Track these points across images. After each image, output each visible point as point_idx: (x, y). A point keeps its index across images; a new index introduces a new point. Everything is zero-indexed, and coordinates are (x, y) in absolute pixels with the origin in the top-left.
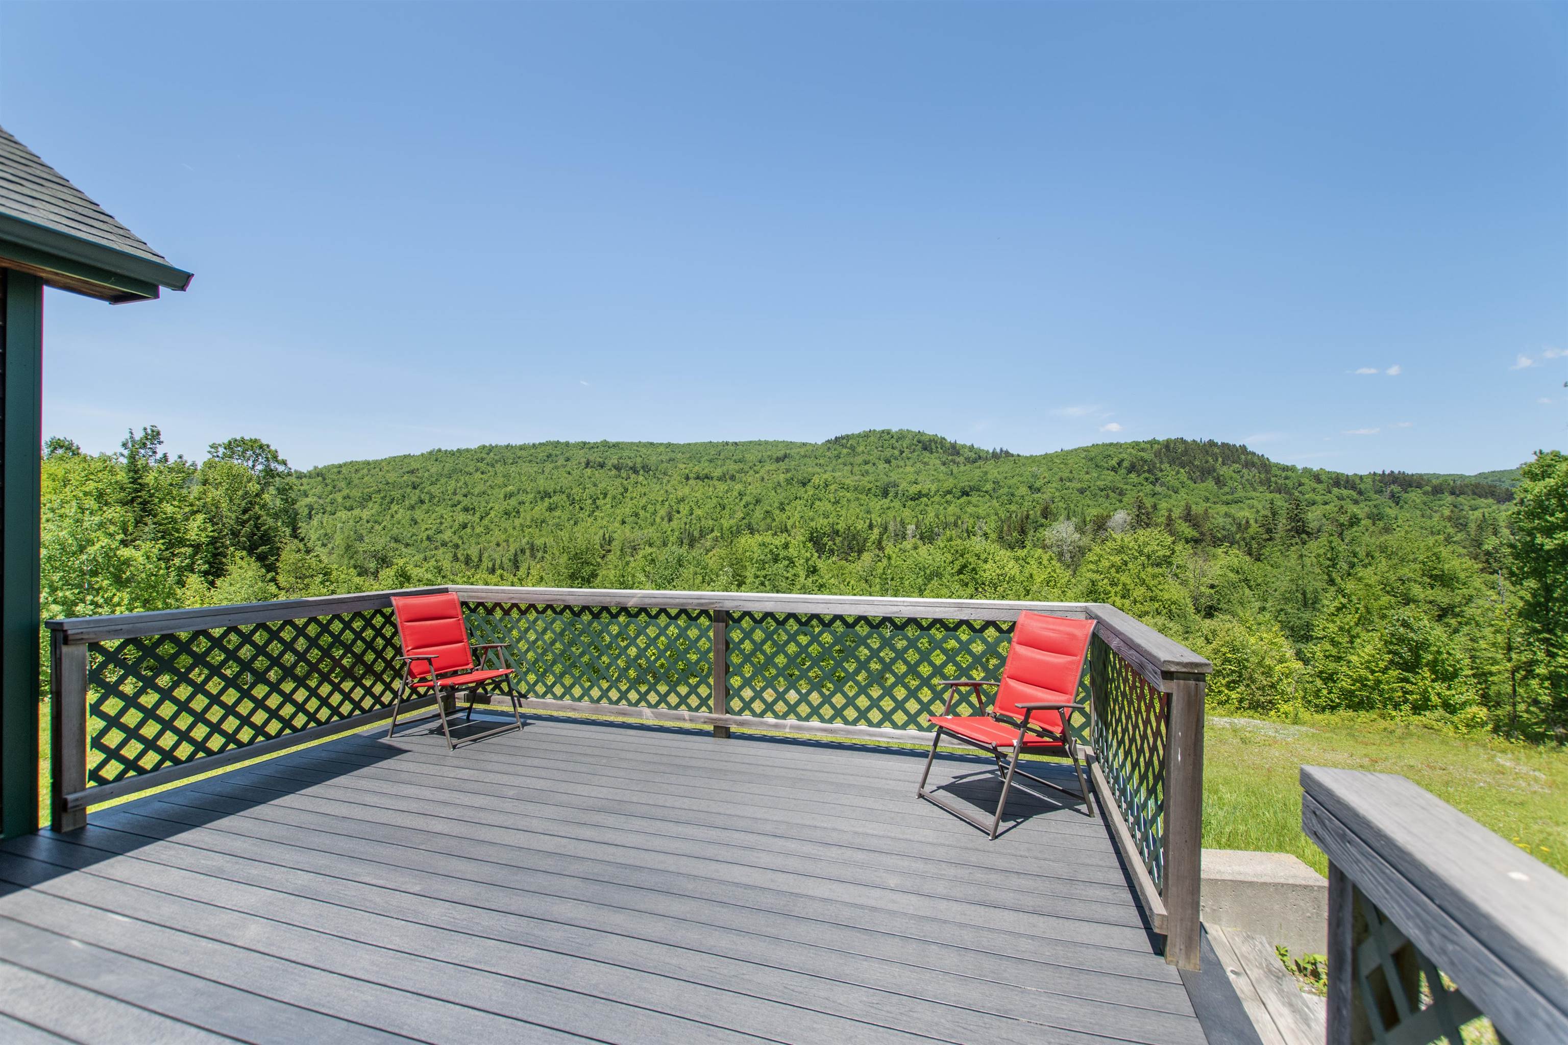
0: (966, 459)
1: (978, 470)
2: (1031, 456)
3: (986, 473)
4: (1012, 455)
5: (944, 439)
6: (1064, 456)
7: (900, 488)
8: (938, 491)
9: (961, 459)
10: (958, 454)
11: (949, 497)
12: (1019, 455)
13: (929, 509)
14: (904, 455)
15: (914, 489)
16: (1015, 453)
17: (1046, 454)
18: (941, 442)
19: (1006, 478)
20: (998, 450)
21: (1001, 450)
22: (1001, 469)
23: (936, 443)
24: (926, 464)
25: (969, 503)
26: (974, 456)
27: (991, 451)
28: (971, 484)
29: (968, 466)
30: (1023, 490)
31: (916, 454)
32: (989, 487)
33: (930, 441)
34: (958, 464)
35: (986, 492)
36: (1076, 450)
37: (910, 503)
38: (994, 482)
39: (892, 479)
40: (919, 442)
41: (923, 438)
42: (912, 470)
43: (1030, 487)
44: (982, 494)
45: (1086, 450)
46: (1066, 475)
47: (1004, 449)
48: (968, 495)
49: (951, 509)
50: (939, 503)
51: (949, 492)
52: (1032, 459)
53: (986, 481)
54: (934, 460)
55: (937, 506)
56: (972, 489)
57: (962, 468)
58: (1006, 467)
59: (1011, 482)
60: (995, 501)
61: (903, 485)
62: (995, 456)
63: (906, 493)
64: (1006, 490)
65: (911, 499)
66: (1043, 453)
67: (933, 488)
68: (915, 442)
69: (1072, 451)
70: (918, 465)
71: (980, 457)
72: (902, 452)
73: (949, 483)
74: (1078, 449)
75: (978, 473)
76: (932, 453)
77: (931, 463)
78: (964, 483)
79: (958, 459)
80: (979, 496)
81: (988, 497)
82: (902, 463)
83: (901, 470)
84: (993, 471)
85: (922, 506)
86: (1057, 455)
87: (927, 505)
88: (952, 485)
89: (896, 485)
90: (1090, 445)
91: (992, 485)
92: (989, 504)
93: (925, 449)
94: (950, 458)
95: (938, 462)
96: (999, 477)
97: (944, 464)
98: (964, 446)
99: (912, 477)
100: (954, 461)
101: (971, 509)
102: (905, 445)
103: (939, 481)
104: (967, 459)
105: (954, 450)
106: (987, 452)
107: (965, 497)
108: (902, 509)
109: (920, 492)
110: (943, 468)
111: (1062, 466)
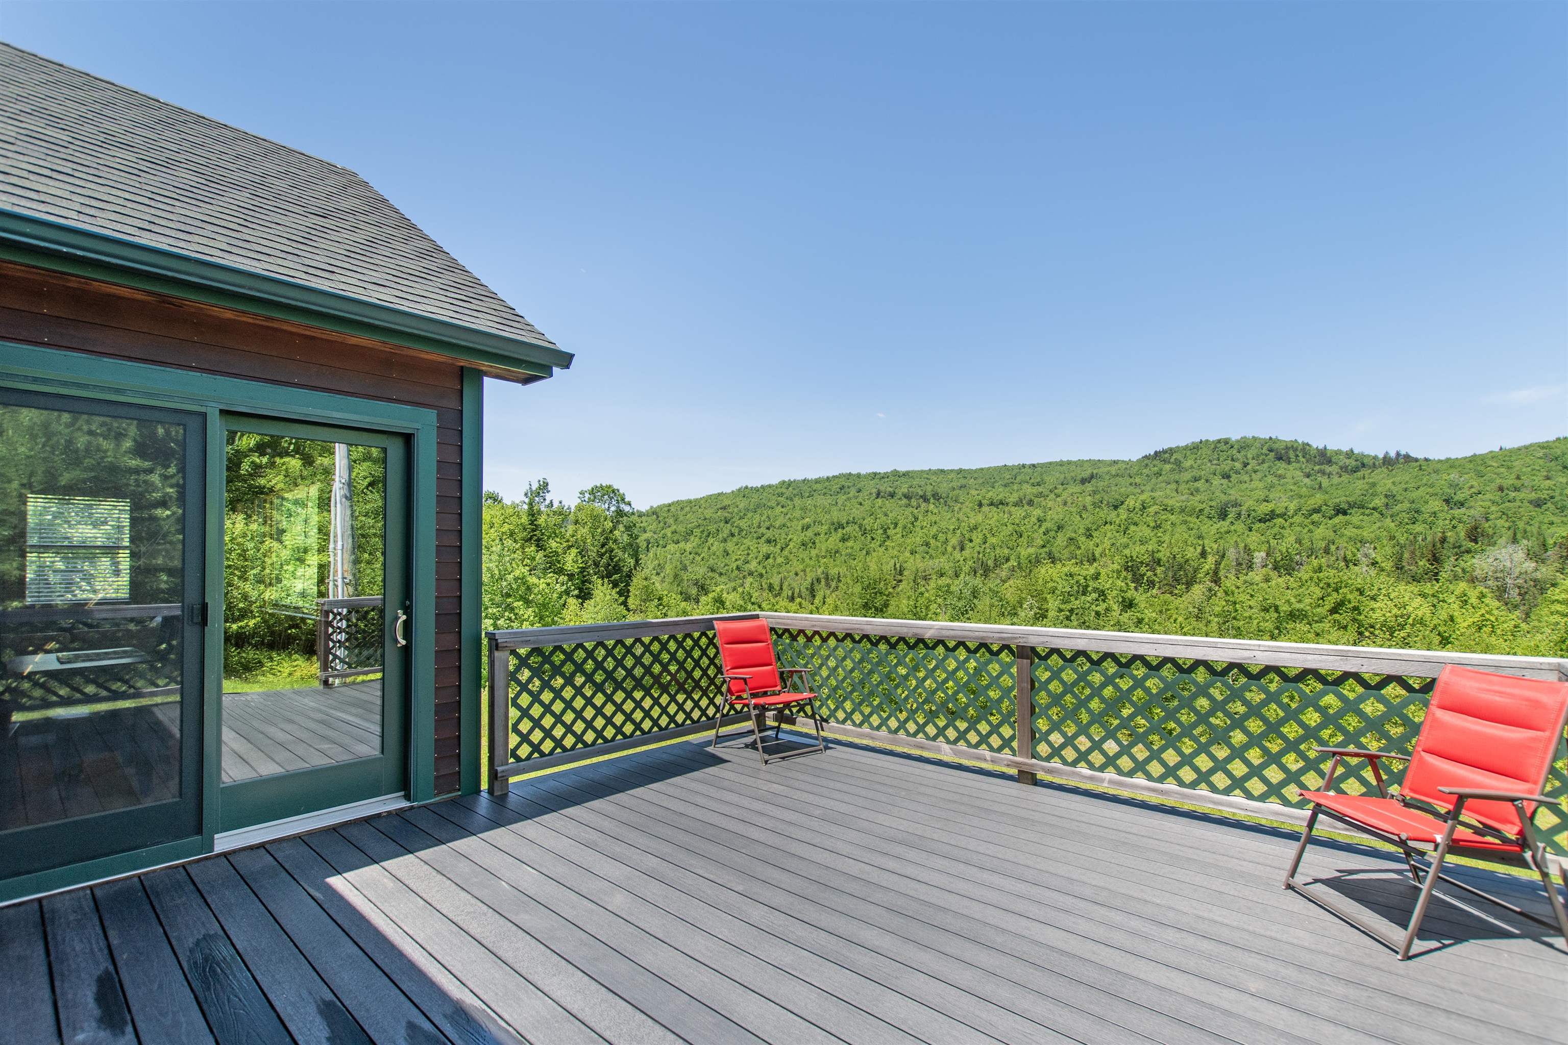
0: (1341, 468)
1: (1361, 482)
2: (1448, 460)
3: (1374, 485)
4: (1416, 460)
5: (1308, 444)
6: (1506, 457)
7: (1244, 508)
8: (1300, 509)
9: (1334, 469)
10: (1329, 462)
11: (1315, 517)
12: (1426, 460)
13: (1286, 533)
14: (1249, 467)
15: (1265, 508)
16: (1420, 455)
17: (1475, 455)
18: (1303, 450)
19: (1406, 490)
20: (1393, 454)
21: (1398, 454)
22: (1397, 479)
23: (1295, 450)
24: (1280, 477)
25: (1348, 523)
26: (1354, 463)
27: (1381, 456)
28: (1350, 499)
29: (1345, 477)
30: (1436, 505)
31: (1266, 465)
32: (1378, 502)
33: (1287, 448)
34: (1329, 475)
35: (1374, 509)
36: (1526, 447)
37: (1258, 525)
38: (1386, 496)
39: (1233, 498)
40: (1271, 450)
41: (1275, 446)
42: (1261, 485)
43: (1447, 501)
44: (1367, 512)
45: (1542, 446)
46: (1510, 481)
47: (1403, 452)
48: (1345, 513)
49: (1320, 532)
50: (1300, 525)
51: (1317, 511)
52: (1451, 464)
53: (1374, 495)
54: (1292, 472)
55: (1298, 529)
56: (1351, 506)
57: (1336, 480)
58: (1403, 476)
59: (1415, 495)
60: (1389, 520)
61: (1249, 503)
62: (1387, 461)
63: (1253, 514)
64: (1406, 505)
65: (1260, 521)
66: (1469, 454)
67: (1292, 507)
68: (1265, 451)
69: (1519, 449)
70: (1270, 479)
71: (1363, 465)
72: (1246, 465)
73: (1317, 499)
74: (1531, 445)
75: (1360, 484)
76: (1289, 463)
77: (1289, 475)
78: (1340, 498)
79: (1328, 469)
80: (1363, 514)
81: (1376, 515)
82: (1246, 478)
83: (1244, 486)
84: (1385, 481)
85: (1276, 530)
86: (1493, 456)
87: (1283, 528)
88: (1320, 502)
89: (1236, 504)
90: (1552, 438)
91: (1384, 500)
92: (1378, 524)
93: (1280, 458)
94: (1317, 468)
95: (1299, 473)
96: (1395, 490)
97: (1308, 476)
98: (1338, 453)
99: (1261, 494)
100: (1323, 473)
101: (1350, 532)
102: (1250, 456)
103: (1301, 497)
104: (1344, 469)
105: (1324, 457)
106: (1375, 458)
107: (1341, 517)
108: (1247, 532)
109: (1272, 511)
110: (1306, 480)
111: (1502, 470)
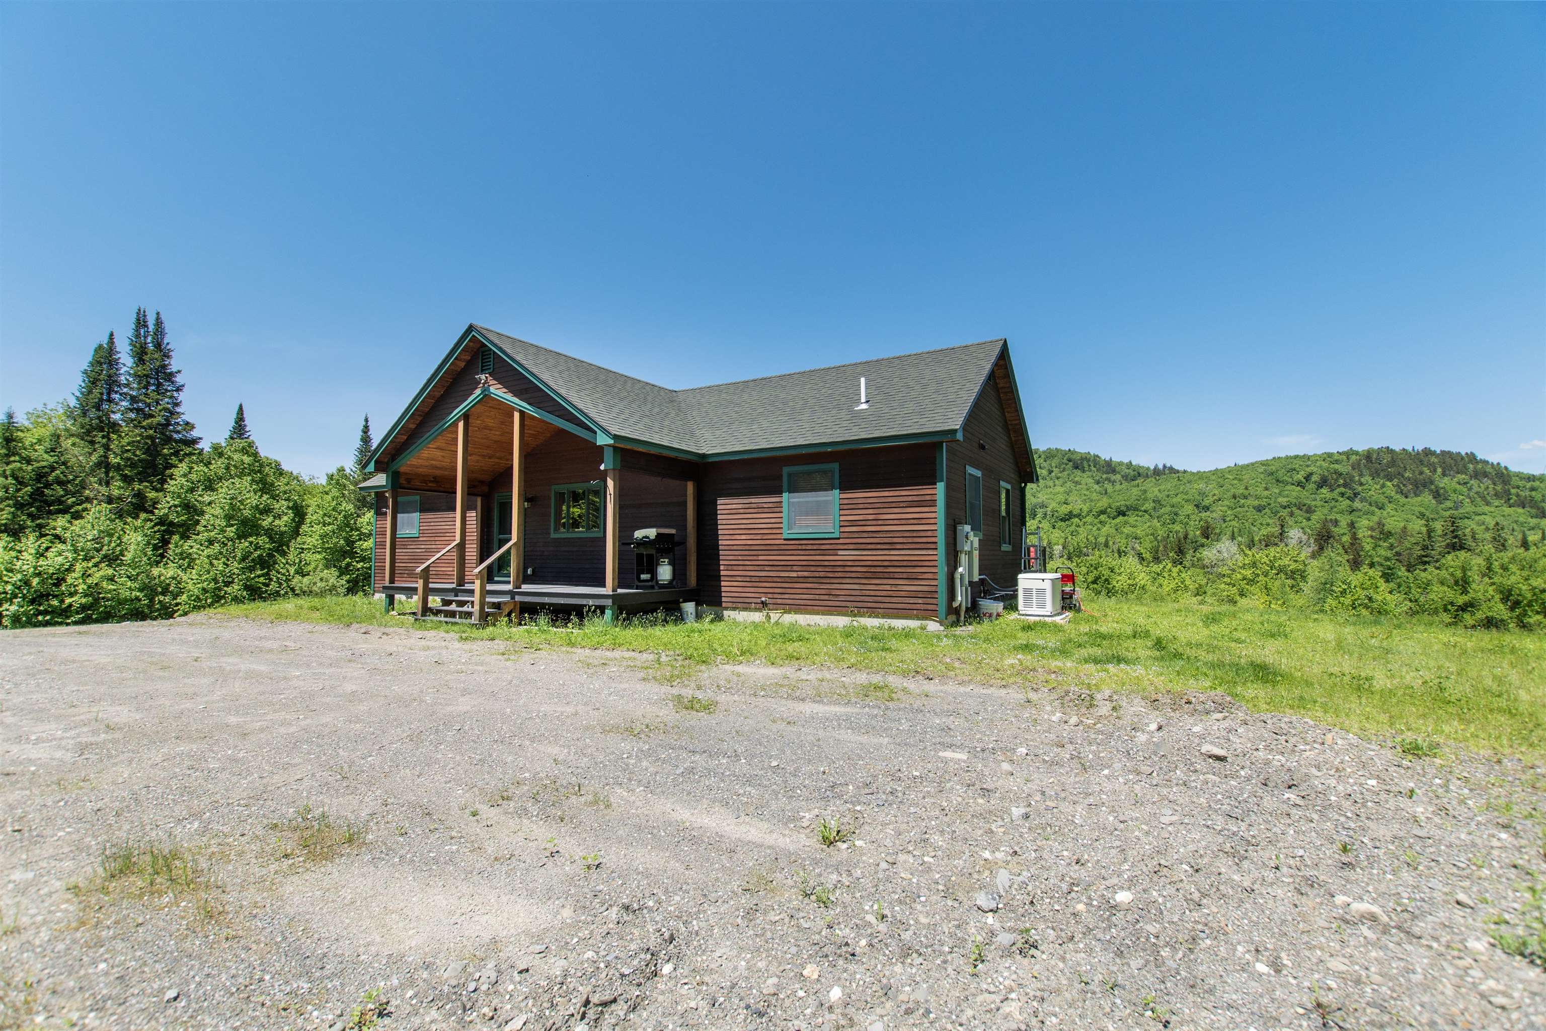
0: (1123, 477)
1: (1136, 489)
2: (1199, 472)
3: (1145, 491)
4: (1178, 472)
5: (1098, 456)
6: (1238, 471)
7: (1049, 509)
8: (1091, 511)
9: (1118, 477)
10: (1114, 471)
11: (1103, 517)
12: (1185, 472)
13: (1081, 530)
14: (1053, 474)
15: (1064, 510)
16: (1181, 469)
17: (1217, 470)
18: (1094, 460)
19: (1168, 496)
20: (1161, 467)
21: (1164, 466)
22: (1162, 487)
23: (1088, 461)
24: (1077, 483)
25: (1126, 523)
26: (1132, 473)
27: (1152, 468)
28: (1128, 503)
29: (1125, 484)
30: (1189, 509)
31: (1066, 473)
32: (1148, 506)
33: (1082, 459)
34: (1113, 482)
35: (1145, 511)
36: (1252, 464)
37: (1060, 524)
38: (1154, 501)
39: (1040, 500)
40: (1070, 460)
41: (1073, 457)
42: (1062, 490)
43: (1197, 506)
44: (1140, 513)
45: (1264, 464)
46: (1241, 490)
47: (1168, 465)
48: (1124, 515)
49: (1105, 530)
50: (1091, 524)
51: (1103, 512)
52: (1200, 476)
53: (1146, 500)
54: (1086, 478)
55: (1090, 527)
56: (1129, 508)
57: (1118, 487)
58: (1168, 485)
59: (1175, 500)
60: (1156, 521)
61: (1053, 505)
62: (1157, 472)
63: (1056, 514)
64: (1168, 509)
65: (1061, 520)
66: (1213, 468)
67: (1085, 509)
68: (1065, 461)
69: (1248, 465)
70: (1069, 484)
71: (1139, 475)
72: (1050, 472)
73: (1104, 503)
74: (1256, 462)
75: (1135, 491)
76: (1084, 471)
77: (1083, 482)
78: (1120, 502)
79: (1113, 477)
80: (1137, 515)
81: (1147, 516)
82: (1051, 483)
83: (1049, 490)
84: (1153, 489)
85: (1073, 528)
86: (1229, 470)
87: (1078, 526)
88: (1106, 505)
89: (1043, 506)
90: (1270, 458)
91: (1152, 505)
92: (1148, 524)
93: (1076, 467)
94: (1104, 476)
95: (1090, 480)
96: (1160, 496)
97: (1098, 483)
98: (1121, 464)
99: (1061, 498)
100: (1109, 480)
101: (1127, 530)
102: (1053, 465)
103: (1091, 501)
104: (1125, 477)
105: (1110, 467)
106: (1148, 469)
107: (1121, 518)
108: (1051, 530)
109: (1071, 512)
110: (1096, 487)
111: (1235, 482)
